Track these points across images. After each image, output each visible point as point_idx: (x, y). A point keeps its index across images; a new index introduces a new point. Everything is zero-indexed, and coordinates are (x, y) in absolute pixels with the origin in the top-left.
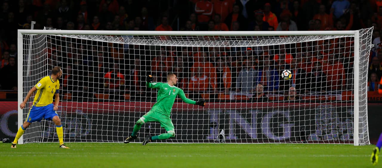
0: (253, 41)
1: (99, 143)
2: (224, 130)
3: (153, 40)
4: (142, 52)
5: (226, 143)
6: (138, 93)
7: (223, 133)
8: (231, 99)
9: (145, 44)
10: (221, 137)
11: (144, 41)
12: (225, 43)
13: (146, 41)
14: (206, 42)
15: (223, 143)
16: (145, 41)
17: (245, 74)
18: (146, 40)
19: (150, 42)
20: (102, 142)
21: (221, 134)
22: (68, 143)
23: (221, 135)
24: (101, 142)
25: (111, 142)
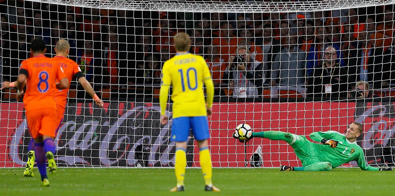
0: (308, 3)
1: (62, 169)
2: (261, 146)
3: (148, 3)
4: (130, 22)
5: (264, 168)
6: (123, 88)
7: (260, 152)
8: (272, 96)
9: (134, 9)
10: (257, 157)
11: (132, 5)
12: (262, 6)
13: (136, 5)
14: (232, 5)
15: (260, 167)
16: (134, 5)
17: (285, 57)
18: (136, 2)
19: (143, 5)
20: (66, 167)
21: (256, 152)
22: (12, 169)
23: (256, 155)
24: (64, 167)
25: (81, 167)
